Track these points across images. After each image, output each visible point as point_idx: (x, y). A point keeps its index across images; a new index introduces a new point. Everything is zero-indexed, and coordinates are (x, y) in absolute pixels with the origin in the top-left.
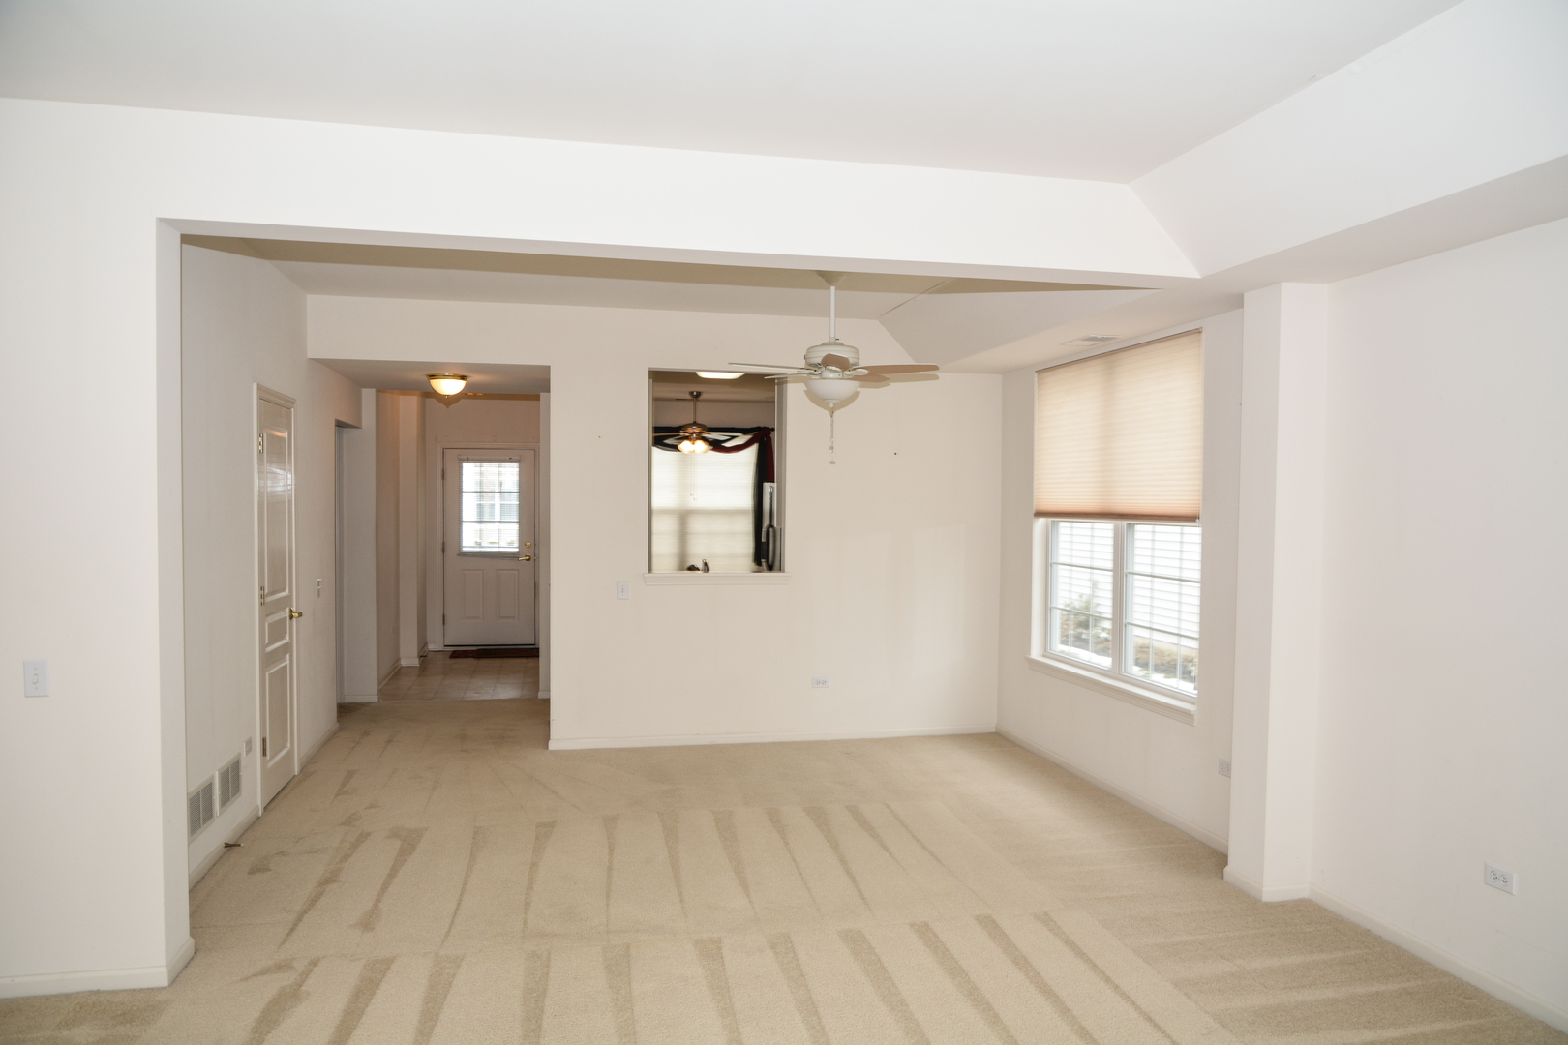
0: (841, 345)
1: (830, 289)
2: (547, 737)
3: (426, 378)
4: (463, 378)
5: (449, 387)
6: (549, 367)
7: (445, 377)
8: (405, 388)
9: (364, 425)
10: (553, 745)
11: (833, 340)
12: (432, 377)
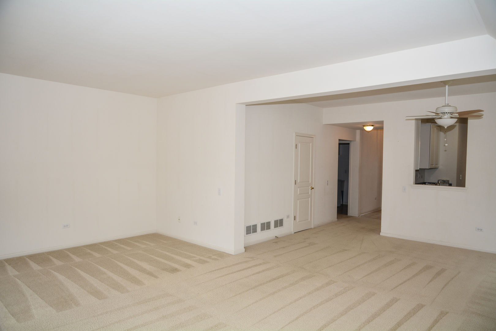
0: (450, 106)
1: (445, 86)
2: (380, 231)
3: (362, 126)
4: (372, 126)
5: (369, 128)
6: (383, 121)
7: (368, 126)
8: (358, 128)
9: (357, 140)
10: (381, 234)
11: (446, 105)
12: (364, 126)
